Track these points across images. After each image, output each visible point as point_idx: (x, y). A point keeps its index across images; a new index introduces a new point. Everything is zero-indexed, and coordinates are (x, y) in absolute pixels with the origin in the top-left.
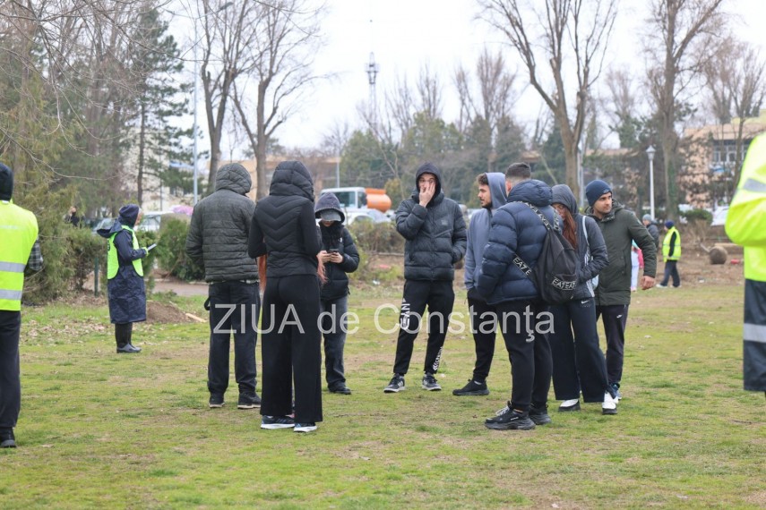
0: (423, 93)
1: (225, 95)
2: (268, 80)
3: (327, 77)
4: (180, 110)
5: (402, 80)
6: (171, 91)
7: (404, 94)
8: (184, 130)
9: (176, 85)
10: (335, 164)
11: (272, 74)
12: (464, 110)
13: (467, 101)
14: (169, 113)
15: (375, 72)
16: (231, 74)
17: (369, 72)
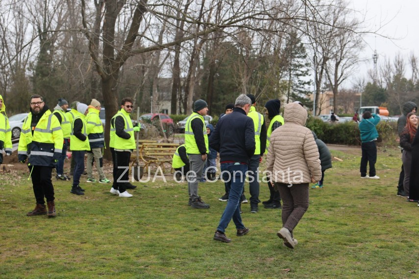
0: (396, 67)
1: (323, 68)
2: (339, 62)
3: (364, 61)
4: (305, 74)
5: (387, 61)
6: (301, 66)
7: (388, 67)
8: (307, 82)
9: (303, 64)
10: (360, 96)
11: (341, 59)
12: (414, 74)
13: (415, 70)
14: (301, 75)
15: (377, 58)
16: (326, 59)
17: (374, 58)
